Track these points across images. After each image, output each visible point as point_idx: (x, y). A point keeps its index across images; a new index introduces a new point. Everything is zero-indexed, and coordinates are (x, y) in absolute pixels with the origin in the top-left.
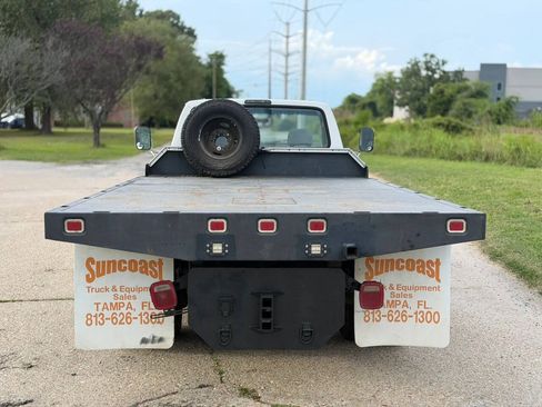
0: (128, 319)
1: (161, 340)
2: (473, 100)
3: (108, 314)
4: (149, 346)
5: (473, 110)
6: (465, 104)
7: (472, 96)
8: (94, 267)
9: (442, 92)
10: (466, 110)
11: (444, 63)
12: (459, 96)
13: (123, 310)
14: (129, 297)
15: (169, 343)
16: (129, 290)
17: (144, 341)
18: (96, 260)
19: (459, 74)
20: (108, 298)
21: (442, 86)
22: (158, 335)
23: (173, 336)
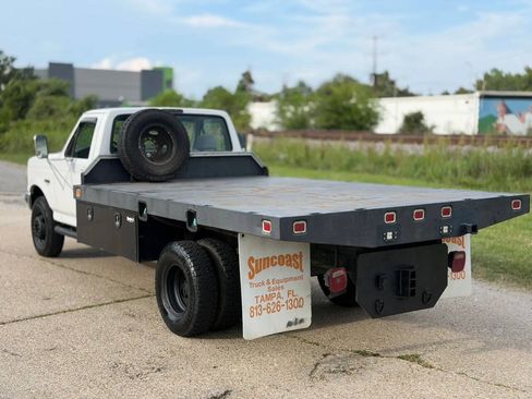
0: (278, 306)
1: (302, 321)
2: (53, 98)
3: (264, 305)
4: (293, 328)
5: (54, 107)
6: (45, 102)
7: (53, 94)
8: (254, 265)
9: (18, 89)
10: (47, 107)
11: (13, 60)
12: (38, 94)
13: (275, 300)
14: (279, 288)
15: (308, 323)
16: (279, 281)
17: (289, 324)
18: (256, 258)
19: (29, 72)
20: (264, 291)
21: (17, 83)
22: (300, 318)
23: (310, 316)
